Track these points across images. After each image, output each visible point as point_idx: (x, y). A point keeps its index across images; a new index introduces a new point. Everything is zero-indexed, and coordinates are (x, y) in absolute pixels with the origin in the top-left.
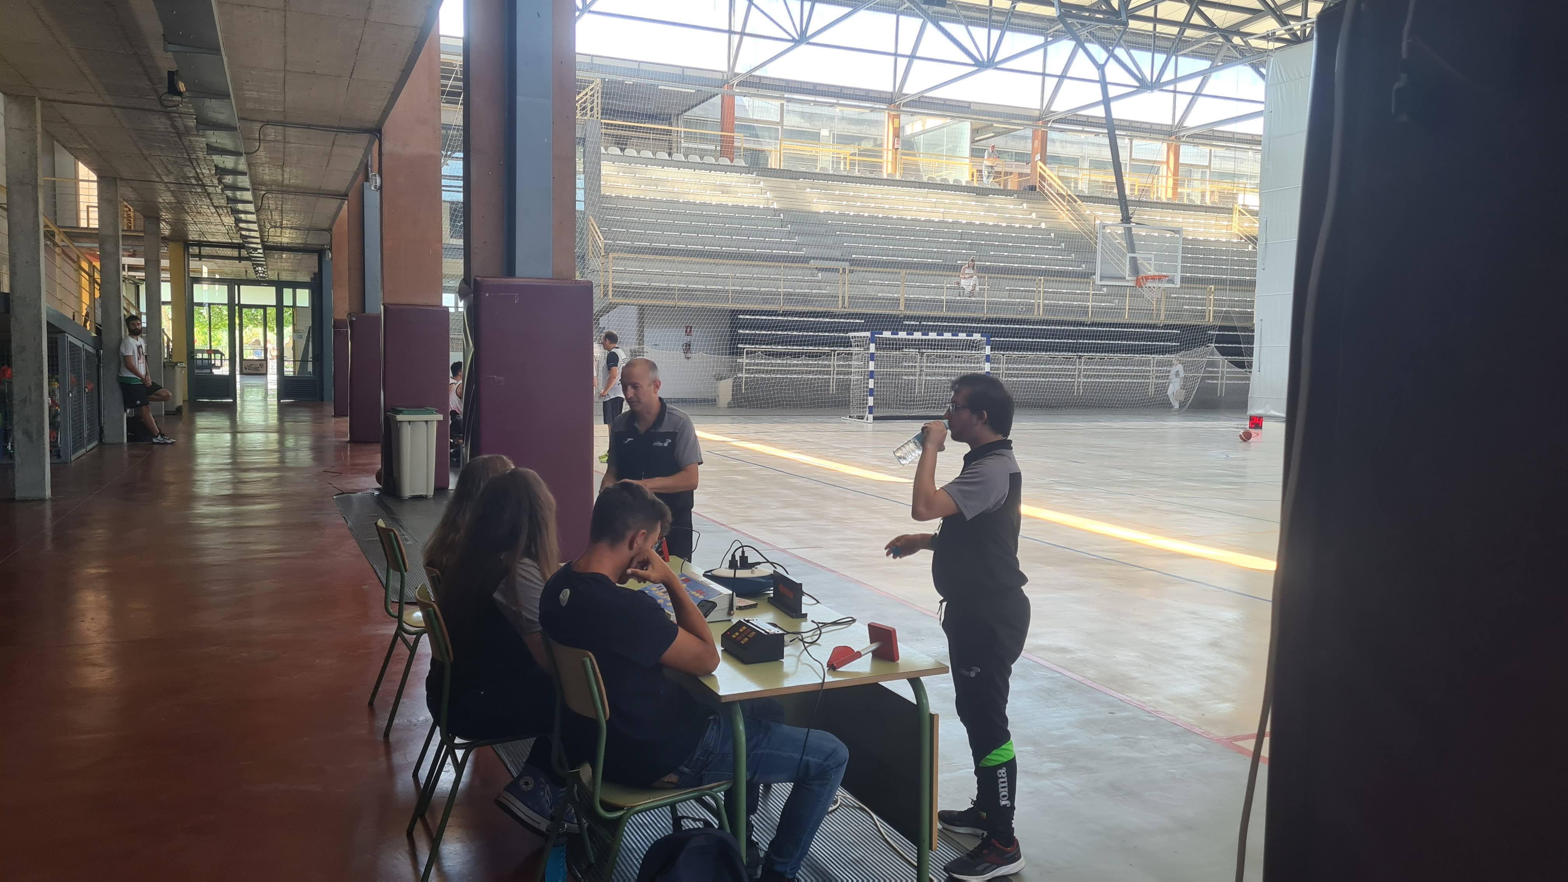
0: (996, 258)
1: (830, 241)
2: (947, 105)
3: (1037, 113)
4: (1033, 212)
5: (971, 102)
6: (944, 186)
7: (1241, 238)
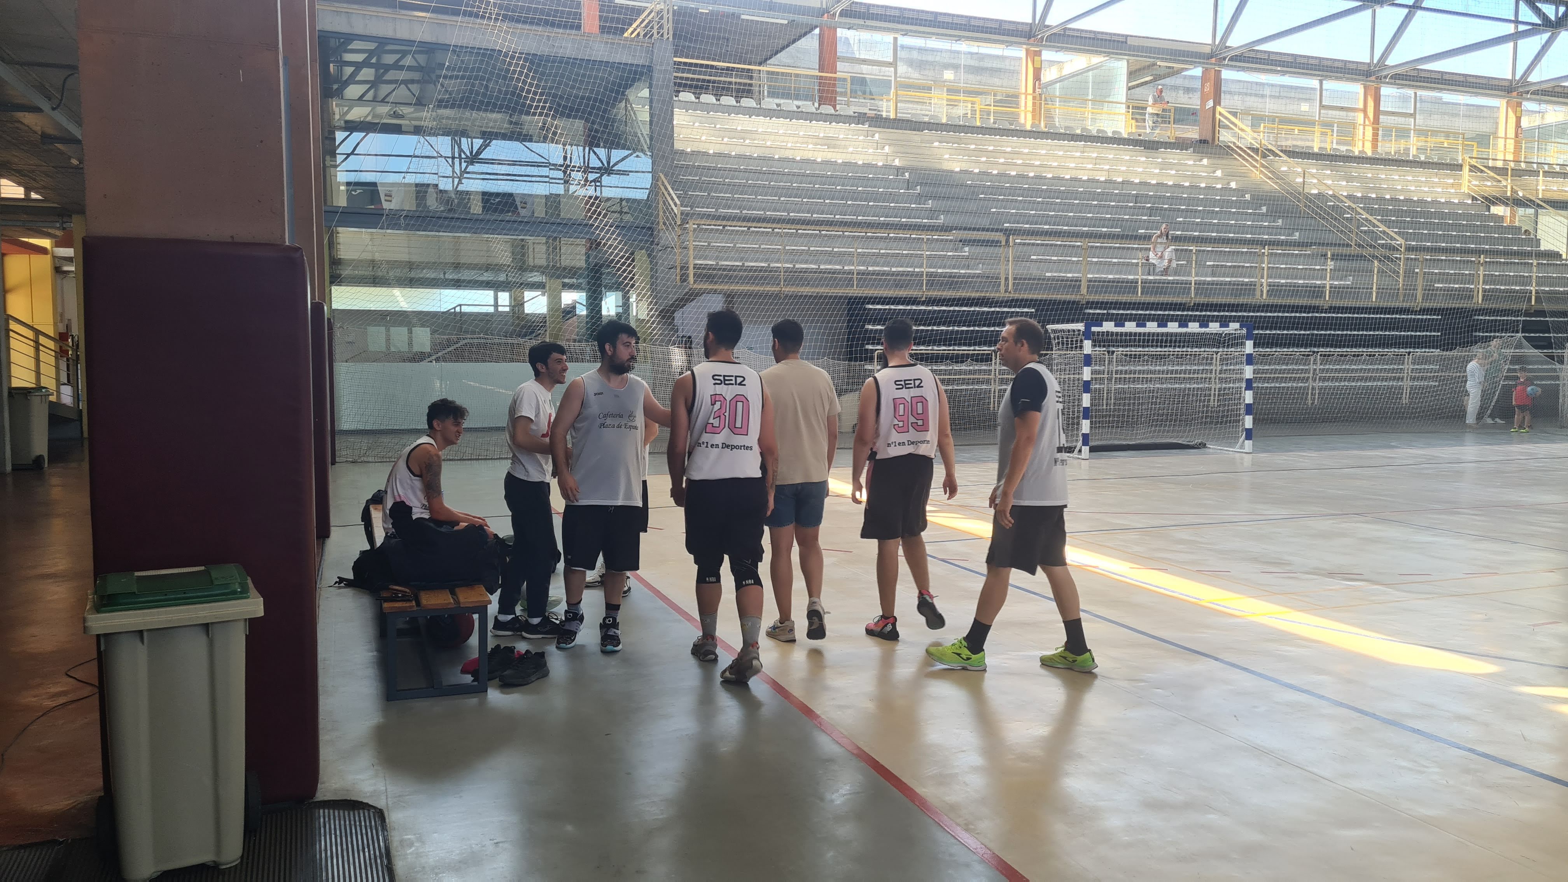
0: (1184, 226)
1: (972, 206)
2: (1098, 39)
3: (1207, 50)
4: (1217, 169)
5: (1127, 36)
6: (1102, 139)
7: (1477, 199)
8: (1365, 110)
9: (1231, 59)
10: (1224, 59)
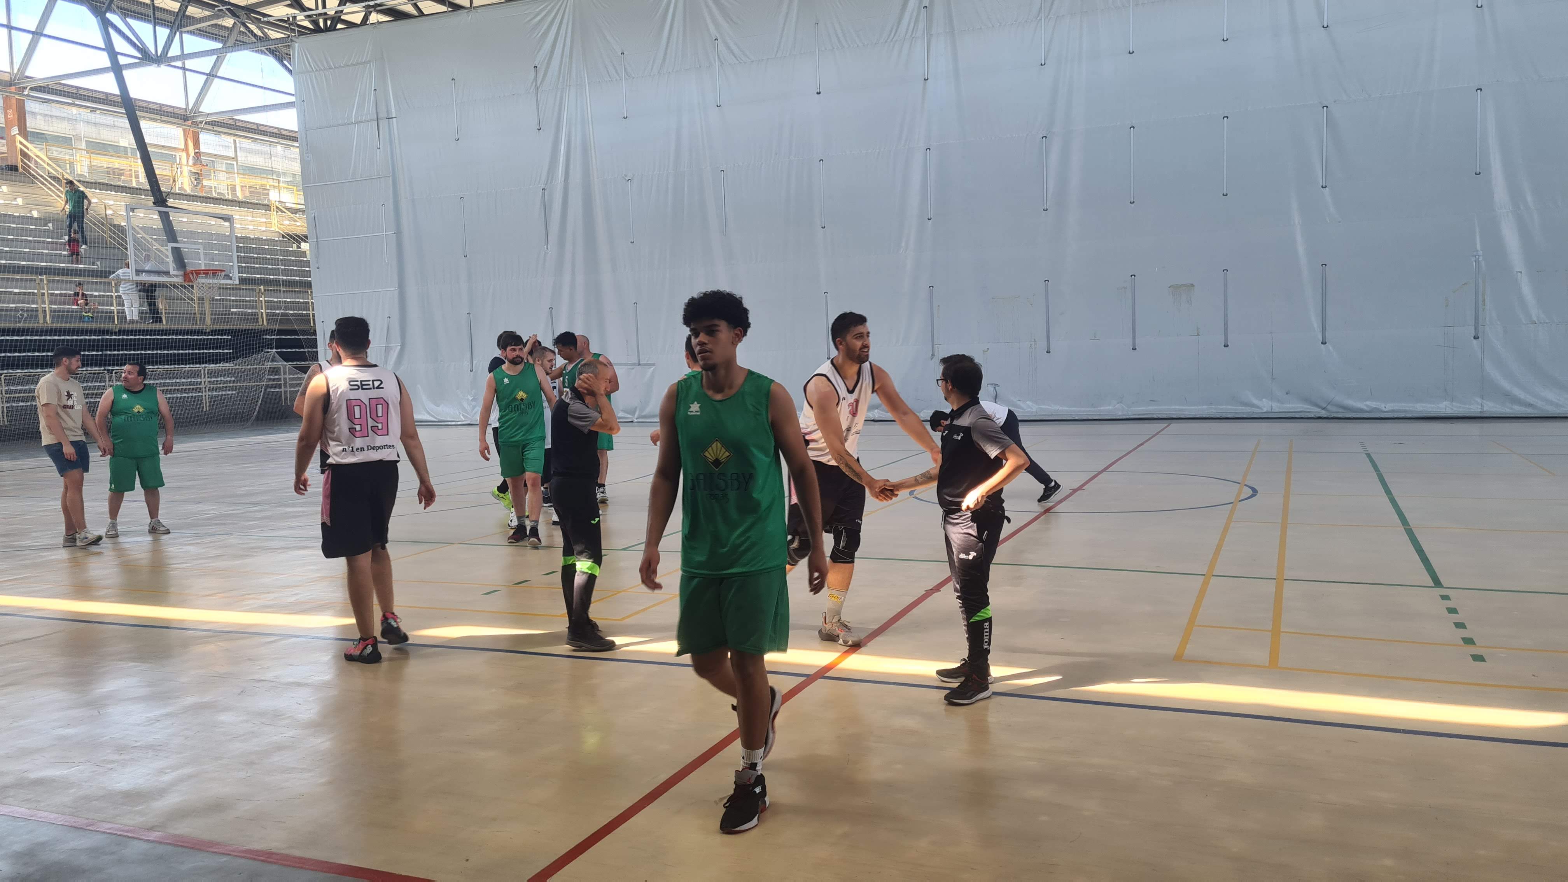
4: (18, 196)
7: (283, 237)
8: (186, 150)
9: (31, 89)
10: (25, 88)
